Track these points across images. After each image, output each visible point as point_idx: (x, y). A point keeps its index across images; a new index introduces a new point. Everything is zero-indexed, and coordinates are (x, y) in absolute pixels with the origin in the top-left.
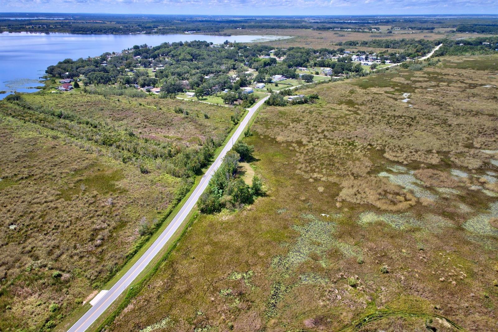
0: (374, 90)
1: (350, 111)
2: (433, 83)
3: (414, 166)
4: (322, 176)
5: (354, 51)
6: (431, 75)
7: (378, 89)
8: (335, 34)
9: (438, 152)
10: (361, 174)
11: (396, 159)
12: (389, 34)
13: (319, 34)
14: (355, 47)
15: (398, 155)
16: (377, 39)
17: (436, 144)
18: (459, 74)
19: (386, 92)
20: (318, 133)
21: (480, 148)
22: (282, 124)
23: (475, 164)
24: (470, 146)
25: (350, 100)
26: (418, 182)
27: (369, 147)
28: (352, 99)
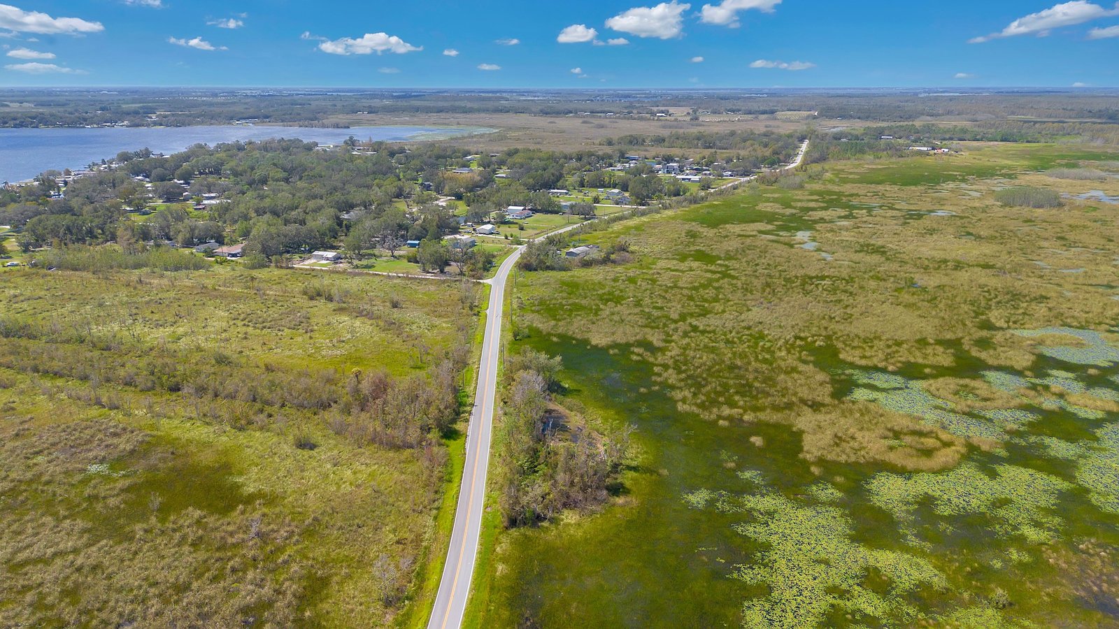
0: (736, 229)
1: (713, 272)
2: (843, 213)
3: (911, 372)
4: (741, 411)
5: (648, 156)
6: (827, 197)
7: (743, 226)
8: (584, 122)
9: (940, 342)
10: (819, 399)
11: (870, 363)
12: (692, 122)
13: (551, 122)
14: (642, 148)
15: (868, 354)
16: (681, 131)
17: (928, 329)
18: (876, 194)
19: (760, 232)
20: (676, 322)
21: (1009, 327)
23: (1022, 360)
24: (988, 326)
25: (696, 251)
26: (939, 402)
27: (798, 342)
28: (704, 249)
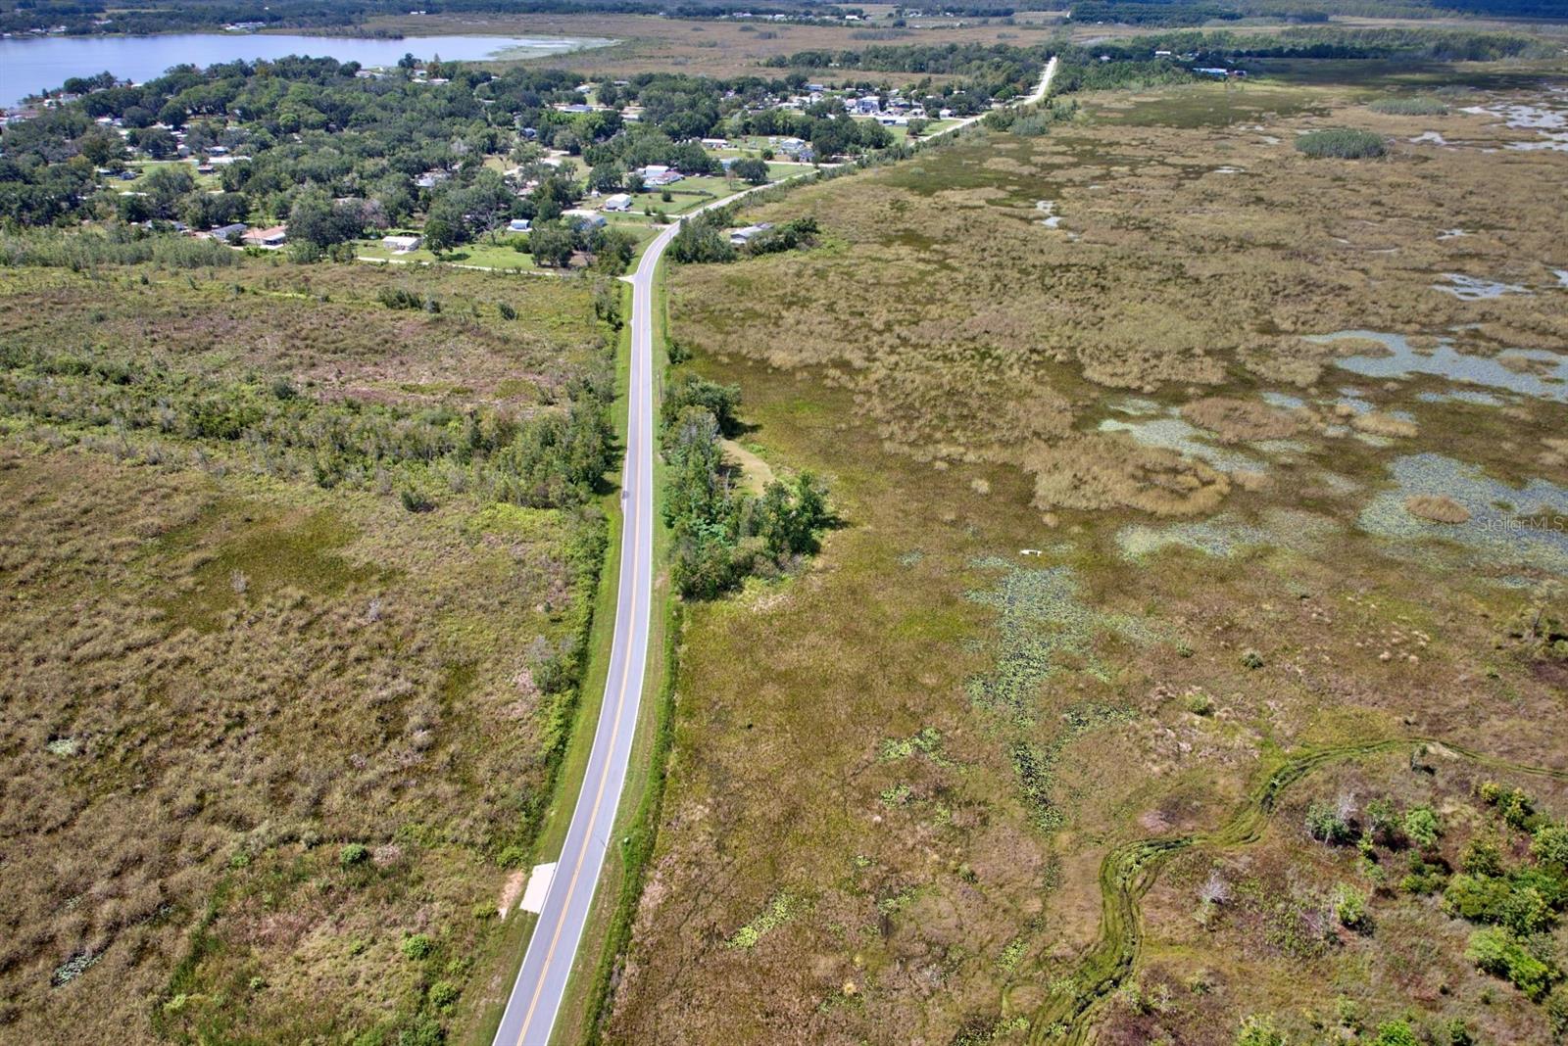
0: (956, 196)
1: (928, 262)
2: (1097, 171)
3: (1171, 394)
4: (962, 450)
5: (836, 84)
6: (1079, 148)
7: (966, 193)
8: (744, 29)
9: (1208, 353)
10: (1058, 432)
11: (1122, 383)
12: (896, 29)
13: (695, 29)
14: (827, 71)
15: (1120, 371)
16: (881, 44)
17: (1195, 334)
18: (1143, 142)
19: (990, 202)
20: (880, 333)
21: (1295, 332)
22: (757, 315)
23: (1306, 373)
24: (1269, 329)
25: (906, 230)
26: (1203, 433)
27: (1035, 357)
28: (913, 227)
